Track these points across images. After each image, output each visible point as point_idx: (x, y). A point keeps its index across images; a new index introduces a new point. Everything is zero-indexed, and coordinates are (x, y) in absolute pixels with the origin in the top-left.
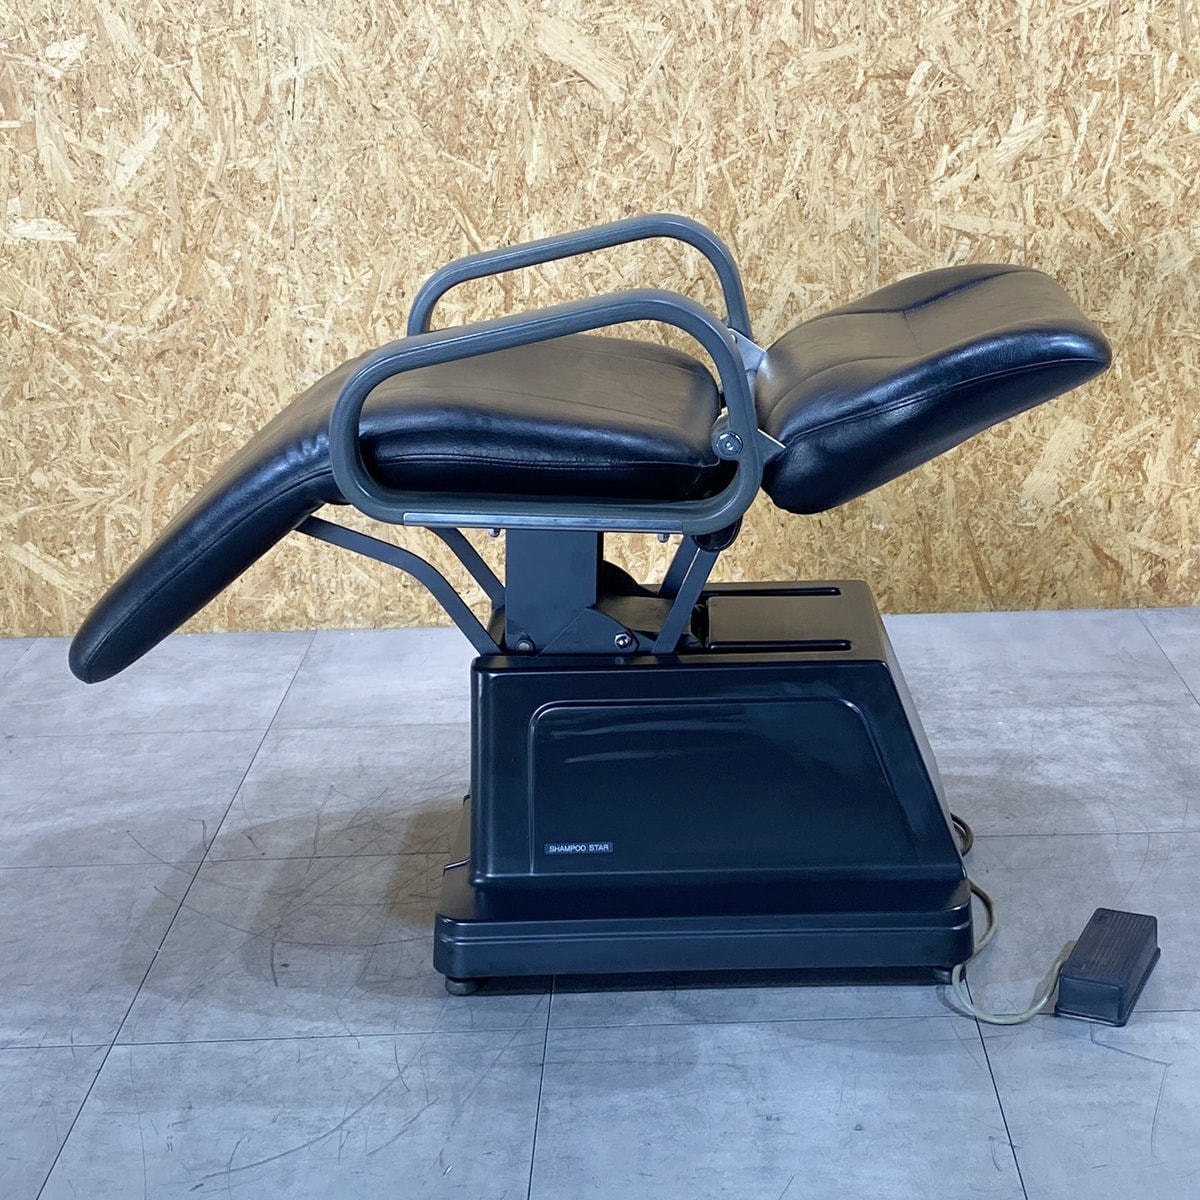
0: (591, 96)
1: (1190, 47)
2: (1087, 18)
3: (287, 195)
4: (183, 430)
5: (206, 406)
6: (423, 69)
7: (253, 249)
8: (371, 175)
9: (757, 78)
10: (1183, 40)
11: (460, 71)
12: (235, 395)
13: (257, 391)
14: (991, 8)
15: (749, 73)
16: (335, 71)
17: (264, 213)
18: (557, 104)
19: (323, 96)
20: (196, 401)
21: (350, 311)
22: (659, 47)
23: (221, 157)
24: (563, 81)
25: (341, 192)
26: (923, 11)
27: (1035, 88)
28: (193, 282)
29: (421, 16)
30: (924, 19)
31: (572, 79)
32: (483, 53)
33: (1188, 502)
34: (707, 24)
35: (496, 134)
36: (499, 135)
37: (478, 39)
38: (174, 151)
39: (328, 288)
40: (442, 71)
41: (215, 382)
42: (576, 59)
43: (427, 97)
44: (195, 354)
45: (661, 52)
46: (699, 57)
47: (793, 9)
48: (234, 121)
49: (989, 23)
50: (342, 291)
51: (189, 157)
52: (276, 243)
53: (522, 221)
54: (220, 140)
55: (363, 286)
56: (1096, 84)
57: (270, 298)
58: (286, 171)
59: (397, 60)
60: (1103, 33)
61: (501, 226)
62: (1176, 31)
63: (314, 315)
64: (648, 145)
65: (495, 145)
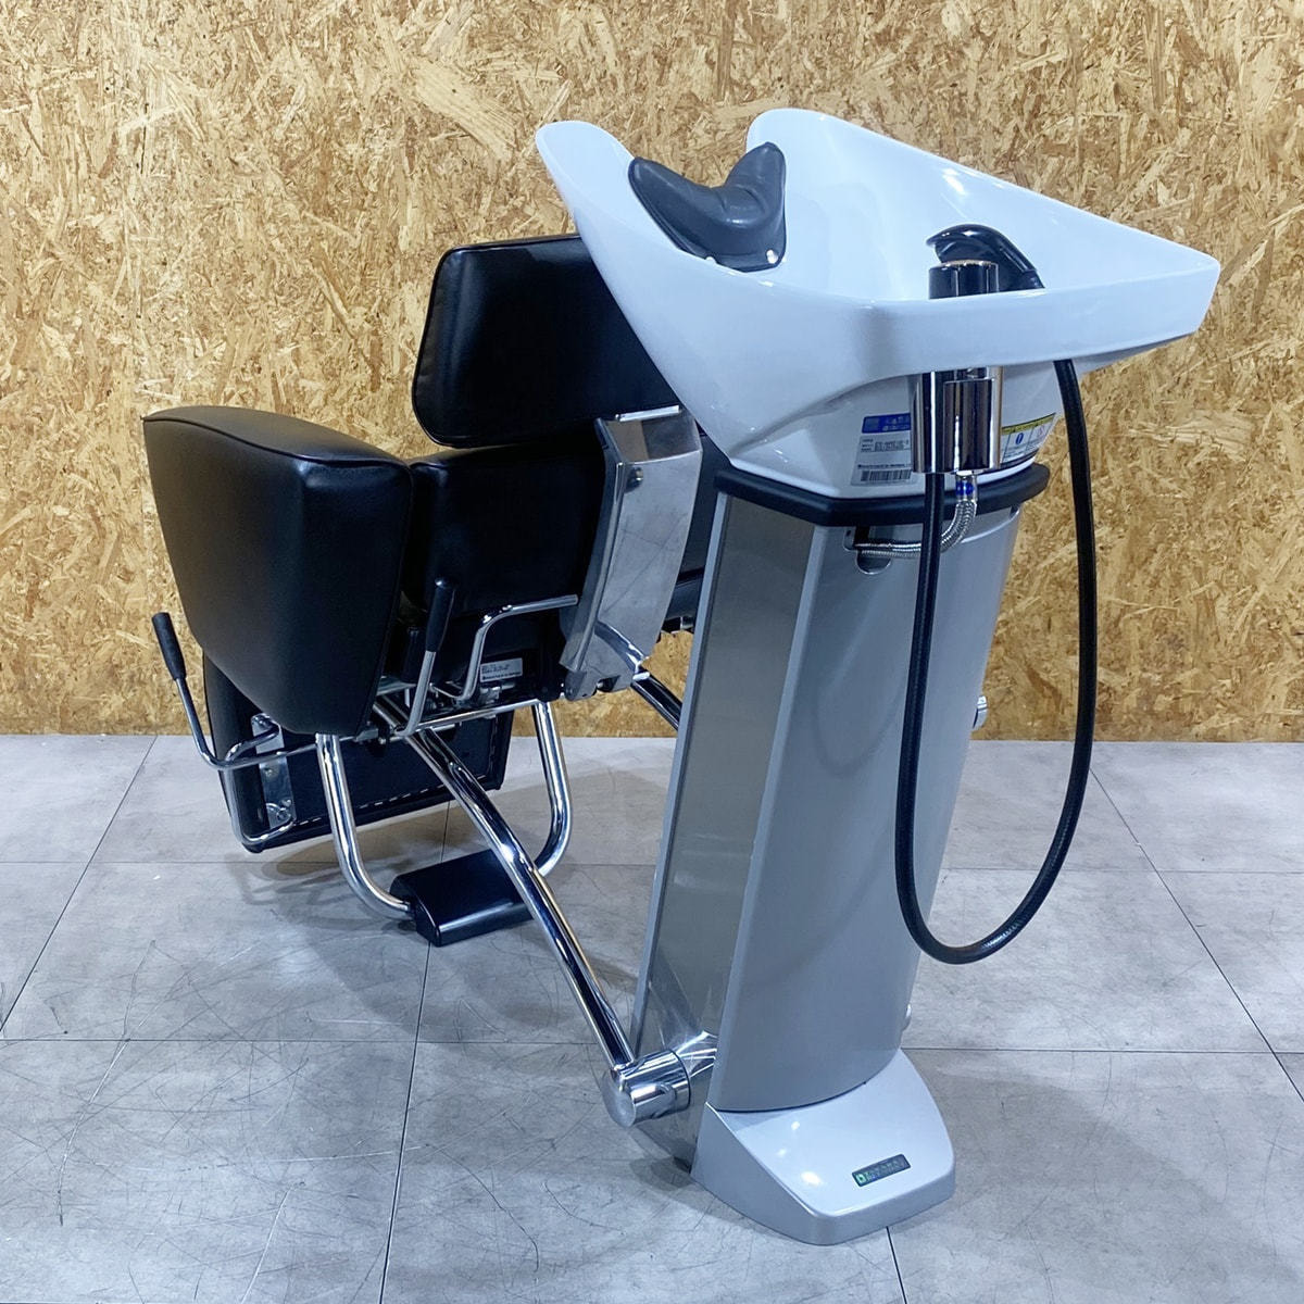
0: (474, 153)
1: (1164, 108)
2: (1044, 74)
3: (136, 257)
4: (15, 513)
5: (41, 487)
6: (287, 118)
7: (95, 316)
8: (227, 237)
9: (662, 136)
10: (1156, 100)
11: (329, 123)
12: (74, 477)
13: (97, 473)
14: (934, 58)
15: (654, 129)
16: (190, 121)
17: (109, 276)
18: (436, 161)
19: (176, 148)
20: (30, 481)
21: (201, 387)
22: (553, 99)
23: (62, 214)
24: (443, 135)
25: (193, 256)
26: (856, 62)
27: (982, 151)
28: (29, 352)
29: (286, 60)
30: (857, 72)
31: (453, 133)
32: (355, 102)
33: (1138, 624)
34: (608, 73)
35: (367, 194)
36: (370, 195)
37: (350, 87)
38: (10, 205)
39: (177, 362)
40: (308, 122)
41: (50, 462)
42: (458, 110)
43: (291, 151)
44: (30, 430)
45: (555, 104)
46: (597, 111)
47: (707, 56)
48: (77, 173)
49: (930, 76)
50: (192, 364)
51: (27, 213)
52: (121, 310)
53: (393, 291)
54: (60, 194)
55: (215, 359)
56: (1051, 147)
57: (114, 373)
58: (133, 231)
59: (258, 109)
60: (1063, 91)
61: (370, 297)
62: (1147, 91)
63: (161, 390)
64: (537, 209)
65: (366, 205)
